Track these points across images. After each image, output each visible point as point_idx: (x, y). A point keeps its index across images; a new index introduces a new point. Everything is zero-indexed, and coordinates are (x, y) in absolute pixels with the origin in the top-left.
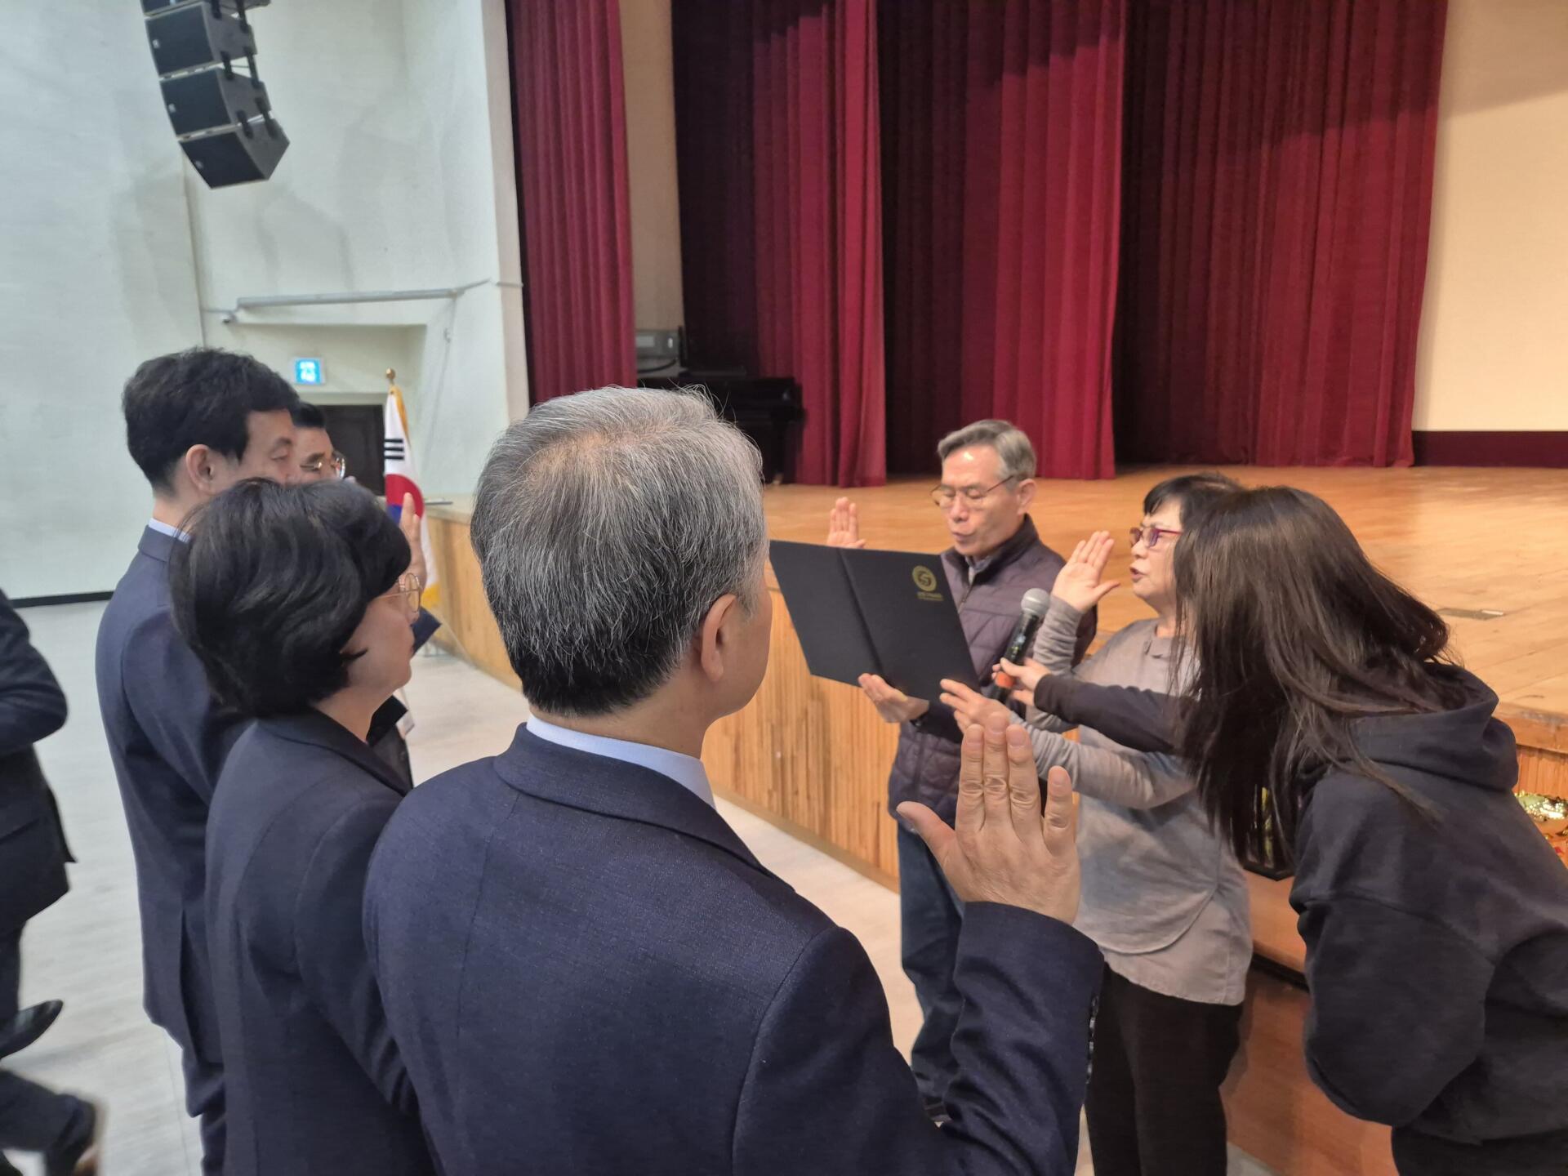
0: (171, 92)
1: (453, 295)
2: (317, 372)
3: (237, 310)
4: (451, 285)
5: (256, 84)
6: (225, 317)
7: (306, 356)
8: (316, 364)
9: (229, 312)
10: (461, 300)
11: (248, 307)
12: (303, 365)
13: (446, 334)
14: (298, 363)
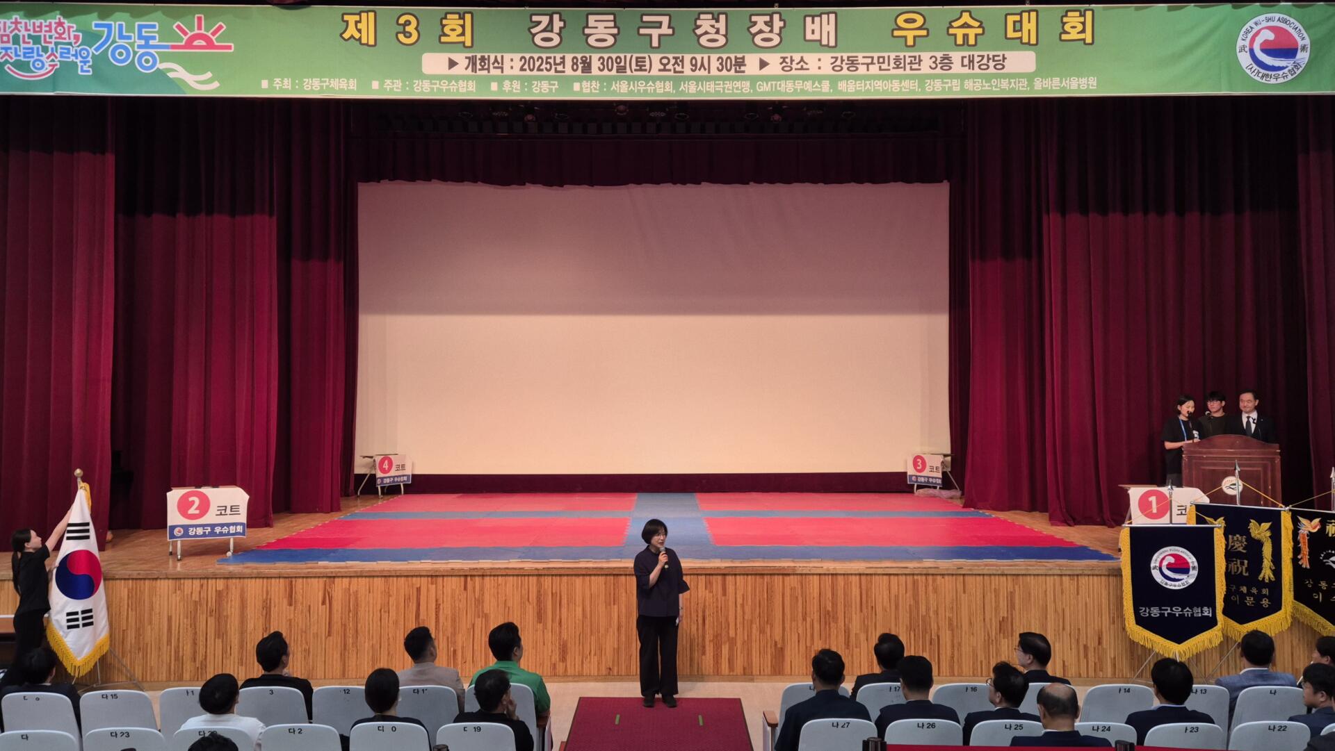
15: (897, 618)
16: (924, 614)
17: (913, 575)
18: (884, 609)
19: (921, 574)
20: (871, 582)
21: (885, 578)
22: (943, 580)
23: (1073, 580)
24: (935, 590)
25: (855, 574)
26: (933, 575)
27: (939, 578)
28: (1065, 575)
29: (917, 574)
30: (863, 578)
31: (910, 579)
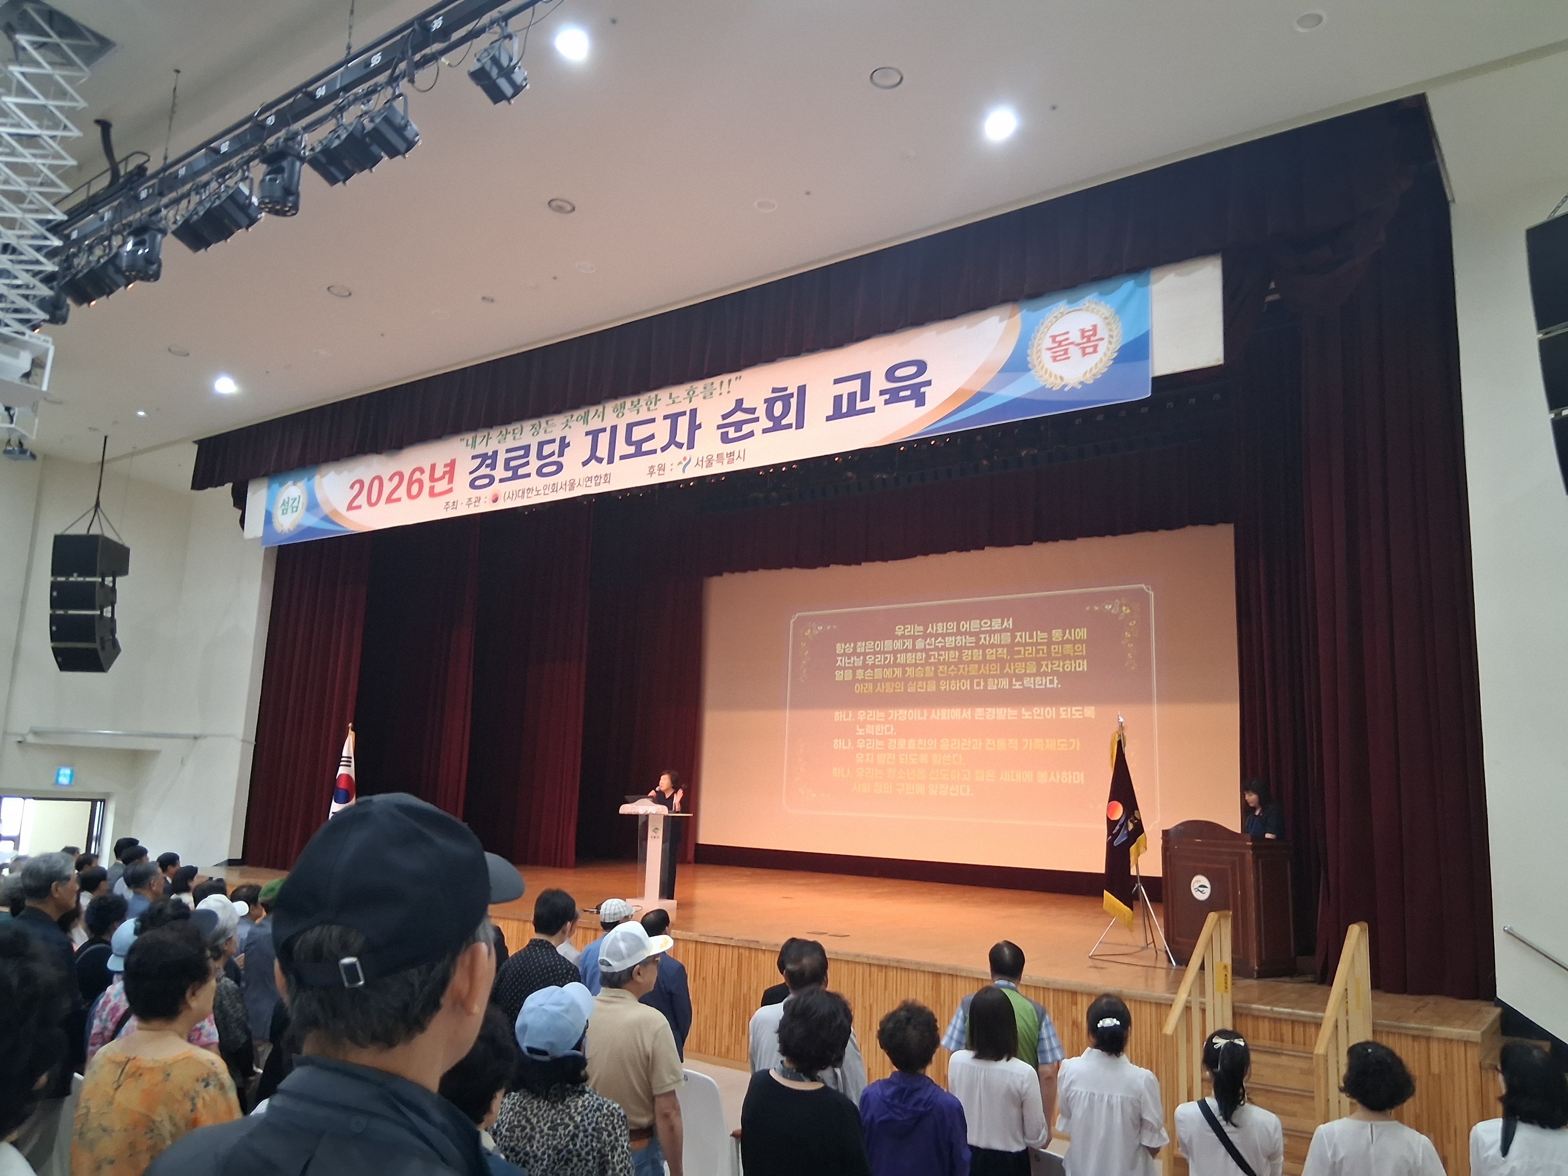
0: (53, 619)
1: (196, 738)
2: (71, 776)
3: (27, 734)
4: (196, 731)
5: (112, 619)
6: (20, 739)
7: (66, 766)
8: (72, 771)
9: (22, 735)
10: (199, 741)
11: (36, 733)
12: (62, 772)
13: (182, 761)
14: (59, 770)
15: (722, 994)
16: (745, 991)
17: (739, 947)
18: (713, 982)
19: (745, 948)
20: (704, 949)
21: (717, 948)
22: (763, 956)
23: (882, 971)
24: (757, 968)
25: (692, 941)
26: (755, 949)
27: (760, 954)
28: (874, 965)
29: (742, 947)
30: (699, 946)
31: (736, 951)
